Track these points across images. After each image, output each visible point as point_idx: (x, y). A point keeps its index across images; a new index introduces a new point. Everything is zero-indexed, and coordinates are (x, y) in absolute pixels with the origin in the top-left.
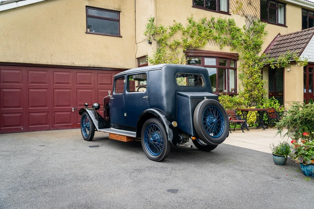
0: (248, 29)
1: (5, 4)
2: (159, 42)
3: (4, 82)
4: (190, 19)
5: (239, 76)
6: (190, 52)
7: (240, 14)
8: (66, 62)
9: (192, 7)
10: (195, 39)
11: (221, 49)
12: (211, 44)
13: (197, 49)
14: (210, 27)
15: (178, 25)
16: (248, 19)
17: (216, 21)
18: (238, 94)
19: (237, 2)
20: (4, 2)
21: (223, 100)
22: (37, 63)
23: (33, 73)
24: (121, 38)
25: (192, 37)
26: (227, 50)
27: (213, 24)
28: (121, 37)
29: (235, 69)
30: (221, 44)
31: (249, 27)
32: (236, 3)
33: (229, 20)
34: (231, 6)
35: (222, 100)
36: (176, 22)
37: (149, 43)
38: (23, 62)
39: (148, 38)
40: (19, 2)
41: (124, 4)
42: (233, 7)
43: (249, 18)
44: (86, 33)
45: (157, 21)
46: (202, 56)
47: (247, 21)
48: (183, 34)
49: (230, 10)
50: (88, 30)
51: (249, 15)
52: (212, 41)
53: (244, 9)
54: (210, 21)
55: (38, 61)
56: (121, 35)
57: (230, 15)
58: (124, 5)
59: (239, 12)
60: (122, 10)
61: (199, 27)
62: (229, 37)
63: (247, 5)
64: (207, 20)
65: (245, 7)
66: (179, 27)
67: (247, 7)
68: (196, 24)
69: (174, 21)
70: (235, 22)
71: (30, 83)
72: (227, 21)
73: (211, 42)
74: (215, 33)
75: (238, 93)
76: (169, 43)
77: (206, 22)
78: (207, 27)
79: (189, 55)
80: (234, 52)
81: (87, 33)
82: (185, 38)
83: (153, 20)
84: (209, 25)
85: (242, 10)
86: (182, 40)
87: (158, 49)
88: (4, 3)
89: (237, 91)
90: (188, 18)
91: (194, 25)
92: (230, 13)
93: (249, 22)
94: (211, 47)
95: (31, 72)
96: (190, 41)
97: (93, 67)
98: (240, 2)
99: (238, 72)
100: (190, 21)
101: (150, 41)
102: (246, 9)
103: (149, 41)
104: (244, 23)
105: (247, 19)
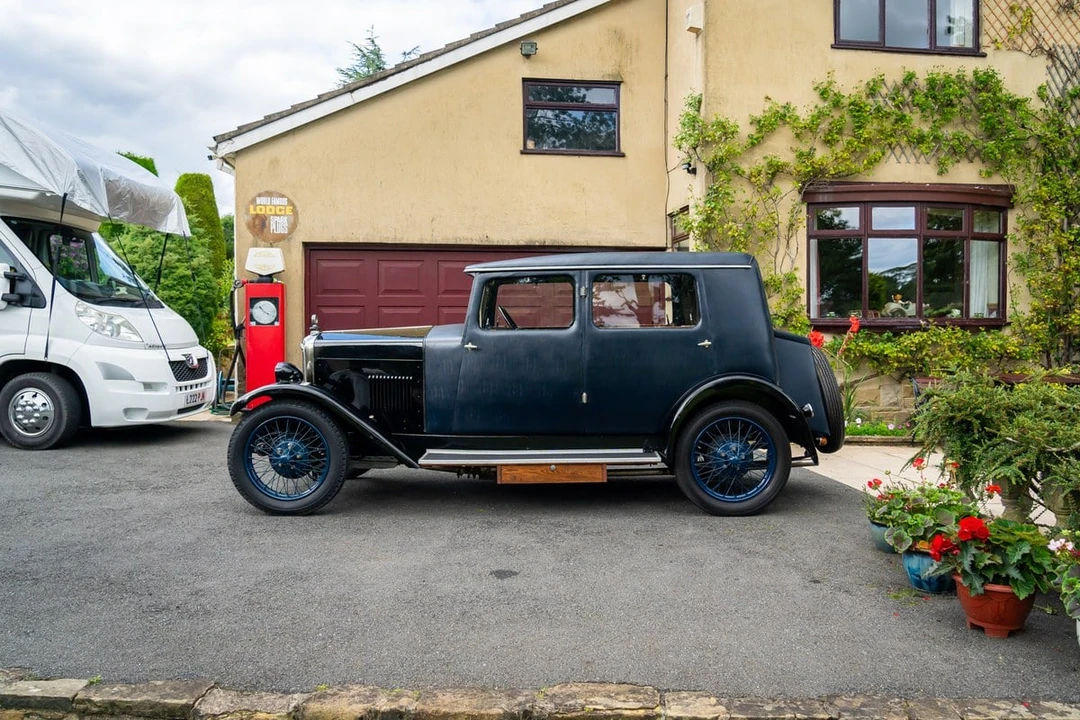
0: (1057, 95)
1: (325, 101)
2: (713, 167)
3: (326, 291)
4: (825, 85)
5: (1015, 263)
6: (821, 191)
7: (1025, 48)
8: (469, 235)
9: (832, 47)
10: (838, 149)
11: (941, 173)
12: (903, 159)
13: (850, 179)
14: (897, 106)
15: (782, 111)
16: (1058, 63)
17: (921, 80)
18: (1009, 324)
19: (1012, 10)
20: (323, 95)
21: (935, 344)
22: (398, 242)
23: (389, 266)
24: (621, 159)
25: (828, 142)
26: (967, 174)
27: (913, 93)
28: (623, 156)
29: (1000, 239)
30: (942, 156)
31: (1064, 88)
32: (1008, 12)
33: (976, 73)
34: (985, 25)
35: (930, 342)
36: (773, 100)
37: (689, 171)
38: (366, 241)
39: (686, 156)
40: (356, 92)
41: (631, 59)
42: (992, 29)
43: (1062, 57)
44: (522, 153)
45: (707, 104)
46: (864, 202)
47: (1053, 70)
48: (798, 135)
49: (985, 40)
50: (531, 145)
51: (1062, 48)
52: (908, 151)
53: (1041, 28)
54: (898, 84)
55: (399, 236)
56: (623, 149)
57: (984, 56)
58: (631, 63)
59: (1019, 41)
60: (626, 78)
61: (857, 108)
62: (972, 132)
63: (1058, 13)
64: (890, 83)
65: (1047, 22)
66: (783, 117)
67: (1057, 22)
68: (846, 102)
69: (767, 98)
70: (1000, 77)
71: (382, 294)
72: (966, 79)
73: (903, 153)
74: (919, 124)
75: (1008, 320)
76: (746, 167)
77: (884, 91)
78: (890, 108)
79: (816, 201)
80: (997, 180)
81: (525, 152)
82: (805, 149)
83: (700, 102)
84: (894, 99)
85: (1032, 34)
86: (793, 156)
87: (711, 189)
88: (324, 98)
89: (1008, 314)
90: (816, 86)
91: (837, 105)
92: (983, 50)
93: (1062, 71)
94: (901, 169)
95: (383, 265)
96: (821, 154)
97: (540, 246)
98: (1024, 6)
99: (1011, 250)
100: (824, 94)
101: (690, 165)
102: (1052, 29)
103: (687, 166)
104: (1042, 78)
105: (1054, 62)
